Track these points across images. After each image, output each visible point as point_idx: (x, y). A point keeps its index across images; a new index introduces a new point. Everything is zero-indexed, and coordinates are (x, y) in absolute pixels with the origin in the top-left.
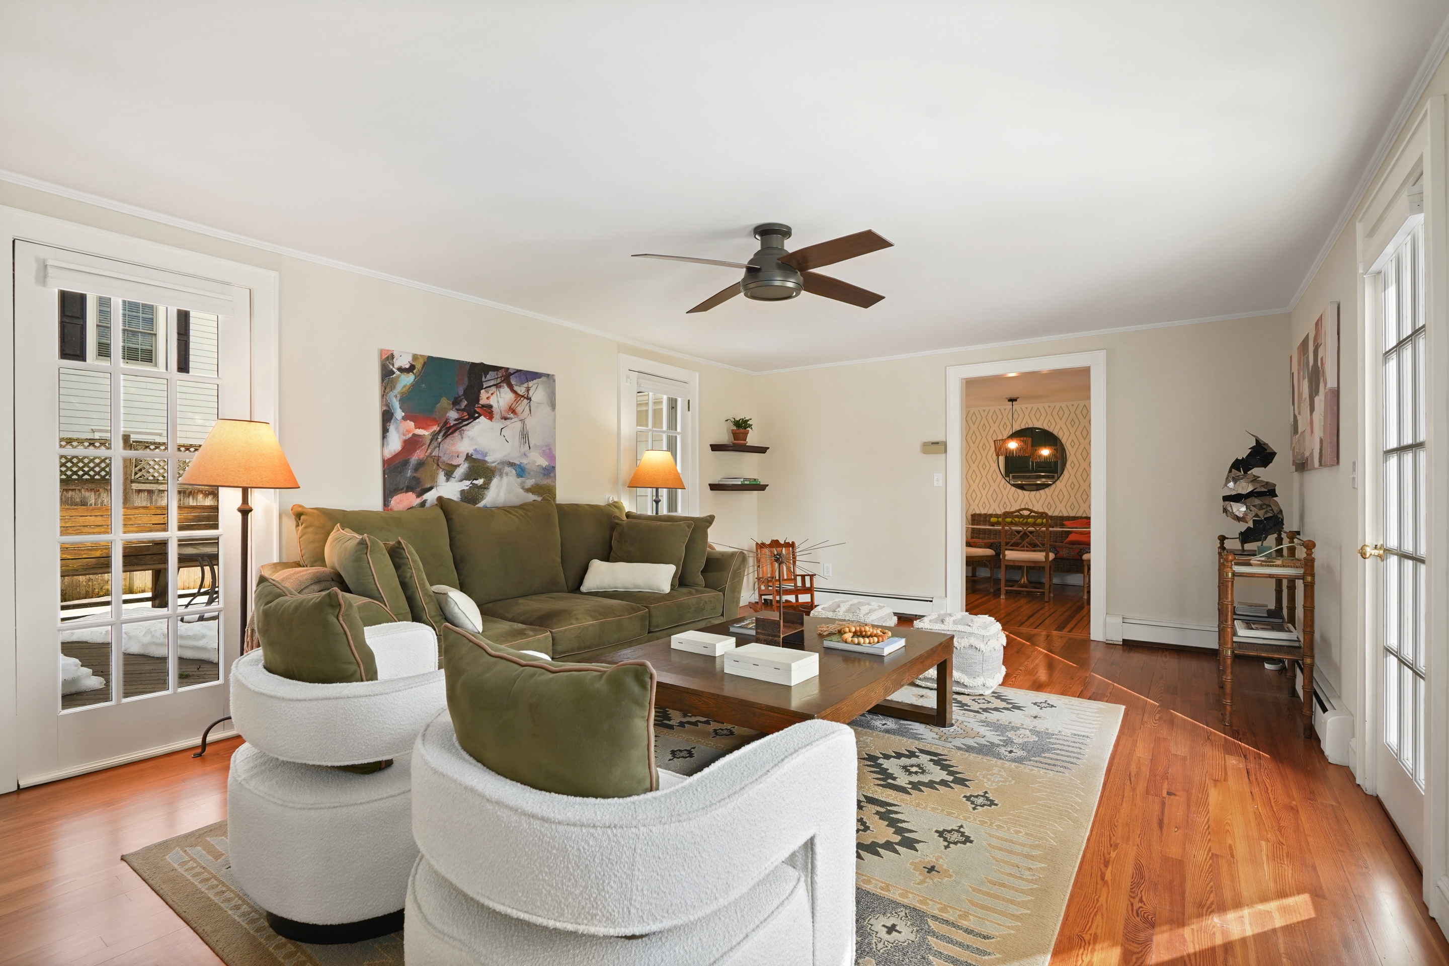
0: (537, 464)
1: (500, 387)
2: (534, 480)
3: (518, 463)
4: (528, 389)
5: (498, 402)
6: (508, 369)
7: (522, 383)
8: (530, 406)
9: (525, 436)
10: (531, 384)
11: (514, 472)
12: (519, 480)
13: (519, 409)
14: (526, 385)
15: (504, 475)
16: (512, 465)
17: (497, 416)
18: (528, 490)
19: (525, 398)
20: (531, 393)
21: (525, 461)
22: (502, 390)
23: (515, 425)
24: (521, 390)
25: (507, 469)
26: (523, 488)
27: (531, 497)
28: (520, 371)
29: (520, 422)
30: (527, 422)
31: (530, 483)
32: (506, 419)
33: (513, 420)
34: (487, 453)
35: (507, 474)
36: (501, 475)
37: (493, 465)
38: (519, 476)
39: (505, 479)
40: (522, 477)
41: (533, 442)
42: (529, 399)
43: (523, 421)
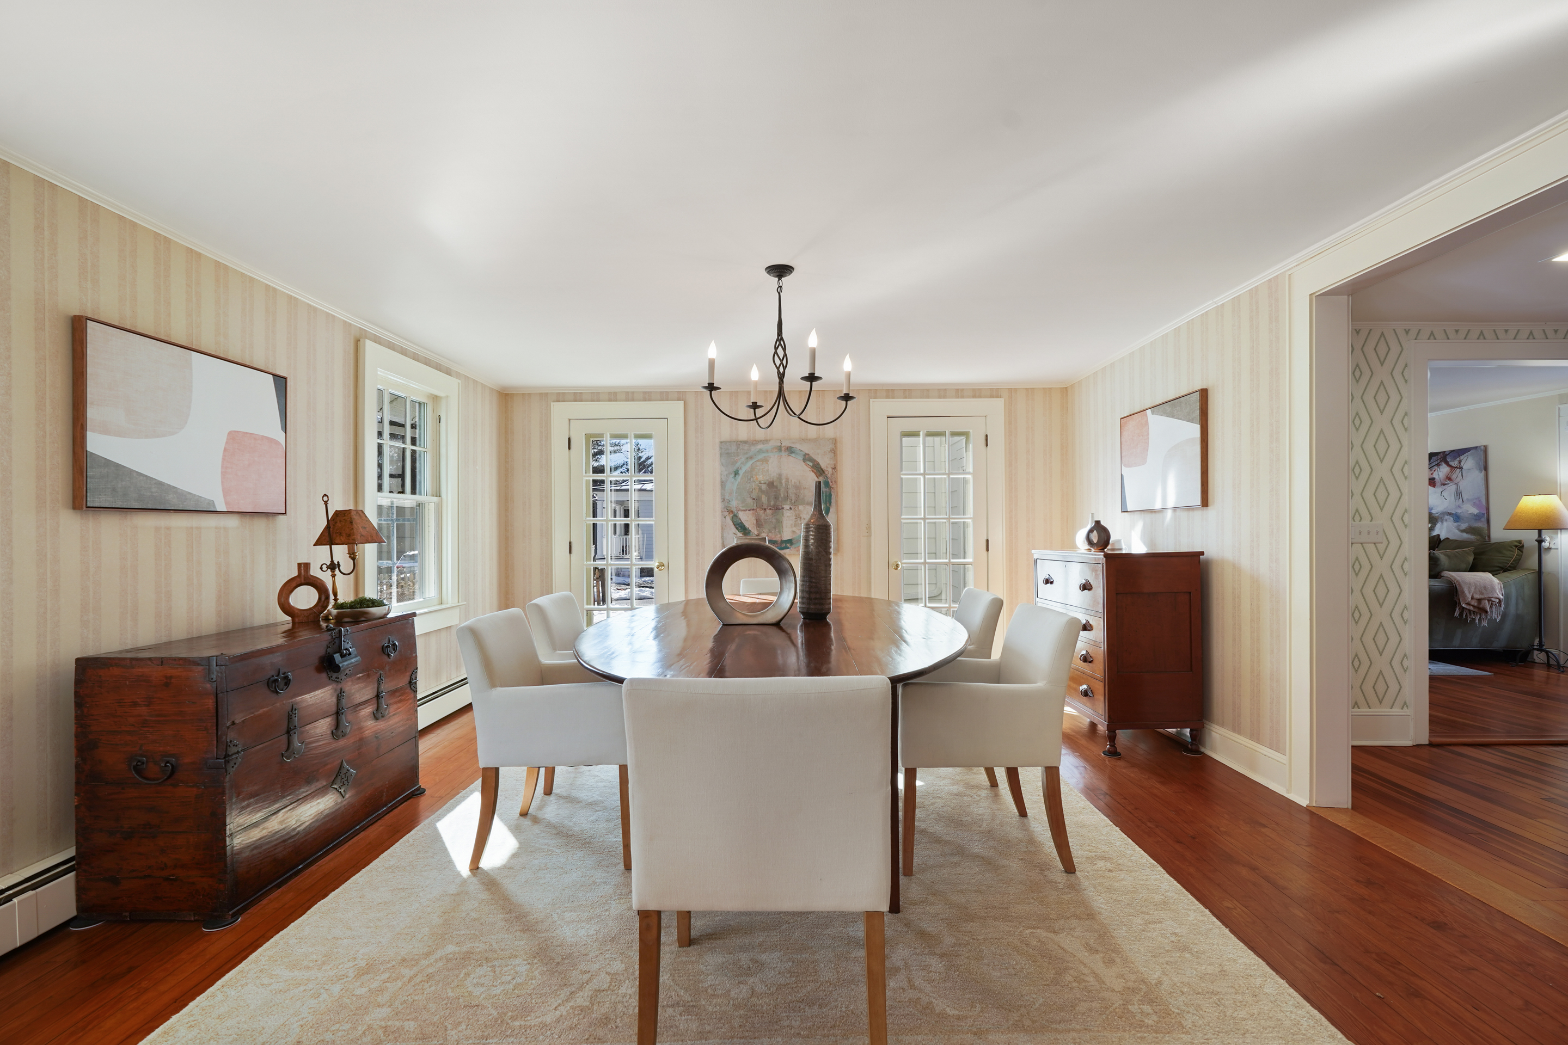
0: (1469, 512)
1: (1440, 465)
2: (1467, 524)
3: (1454, 513)
4: (1460, 462)
5: (1438, 475)
6: (1445, 452)
7: (1455, 459)
8: (1462, 473)
9: (1459, 494)
10: (1462, 458)
11: (1452, 519)
12: (1456, 524)
13: (1454, 477)
14: (1458, 459)
15: (1444, 521)
16: (1450, 514)
17: (1438, 484)
18: (1463, 531)
19: (1458, 468)
20: (1462, 464)
21: (1459, 511)
22: (1441, 467)
23: (1451, 488)
24: (1455, 464)
25: (1447, 517)
26: (1458, 529)
27: (1465, 536)
28: (1454, 450)
29: (1455, 485)
30: (1460, 484)
31: (1464, 526)
32: (1444, 485)
33: (1449, 485)
34: (1432, 508)
35: (1446, 520)
36: (1442, 522)
37: (1437, 515)
38: (1456, 521)
39: (1445, 524)
40: (1458, 522)
41: (1465, 498)
42: (1461, 468)
43: (1457, 484)
